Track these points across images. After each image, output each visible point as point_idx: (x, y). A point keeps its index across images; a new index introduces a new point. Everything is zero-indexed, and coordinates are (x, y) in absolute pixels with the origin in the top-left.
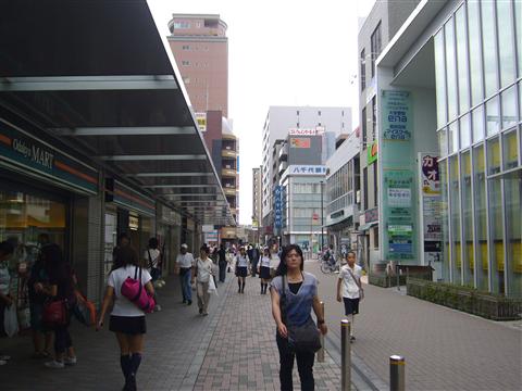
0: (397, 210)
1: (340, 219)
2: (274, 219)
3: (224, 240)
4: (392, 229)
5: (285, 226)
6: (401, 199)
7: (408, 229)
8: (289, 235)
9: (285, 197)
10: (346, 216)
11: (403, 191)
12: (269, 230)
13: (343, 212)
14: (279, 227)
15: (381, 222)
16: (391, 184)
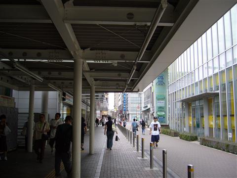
0: (161, 107)
1: (147, 108)
2: (123, 107)
3: (103, 116)
4: (158, 113)
5: (127, 110)
6: (162, 104)
7: (164, 113)
8: (129, 114)
9: (127, 98)
10: (148, 108)
11: (162, 101)
12: (121, 112)
13: (147, 106)
14: (125, 110)
15: (155, 111)
16: (158, 99)
